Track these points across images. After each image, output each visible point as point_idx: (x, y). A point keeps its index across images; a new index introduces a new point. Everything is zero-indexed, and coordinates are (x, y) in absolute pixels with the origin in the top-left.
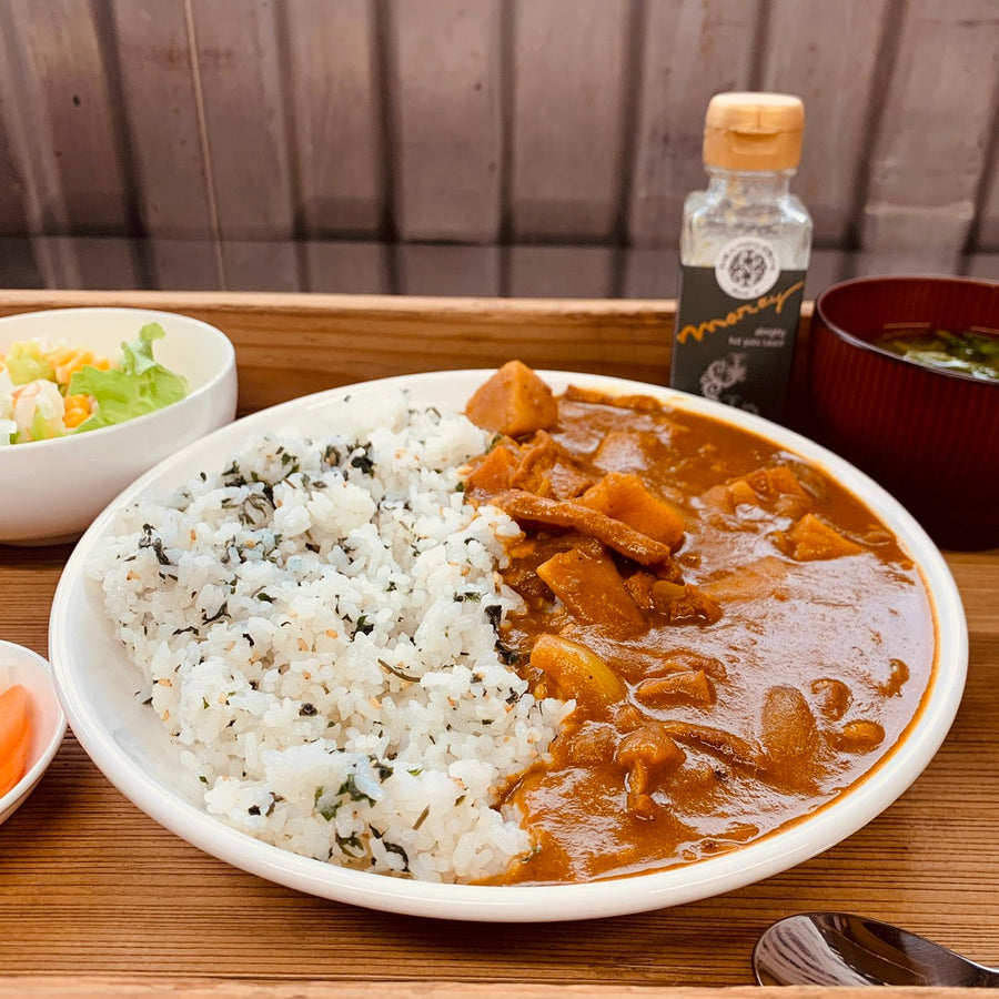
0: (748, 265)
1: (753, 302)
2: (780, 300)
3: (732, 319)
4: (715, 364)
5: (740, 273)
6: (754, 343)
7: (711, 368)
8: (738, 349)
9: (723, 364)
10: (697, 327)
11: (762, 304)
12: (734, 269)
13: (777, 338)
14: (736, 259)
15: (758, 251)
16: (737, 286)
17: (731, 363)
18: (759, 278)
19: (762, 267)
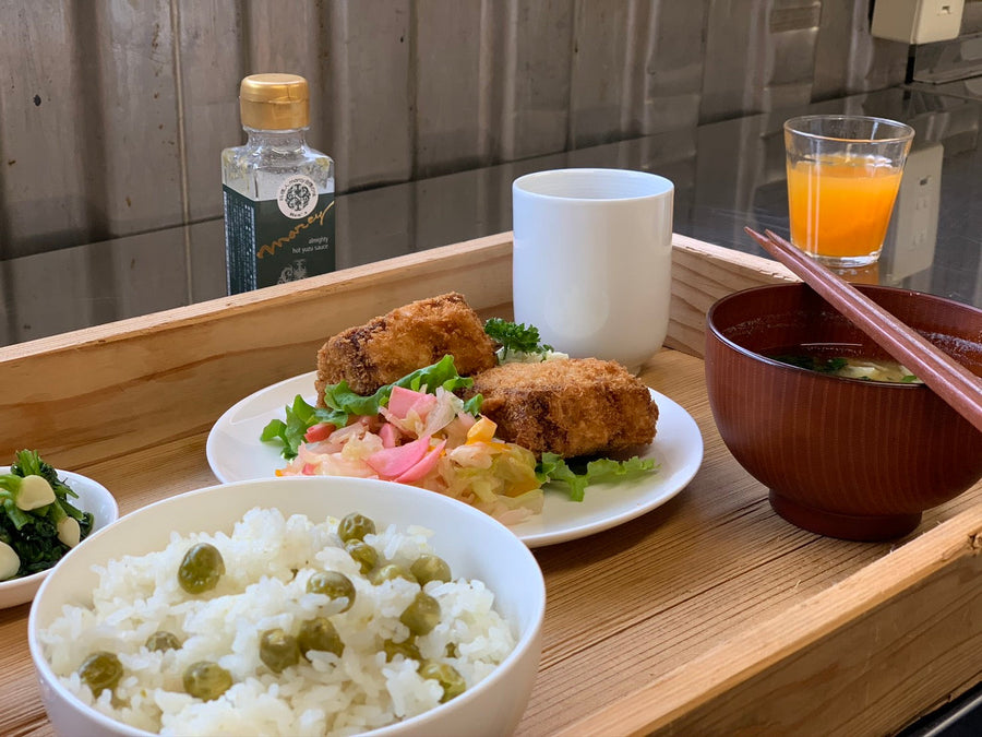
0: (298, 195)
1: (304, 220)
2: (321, 215)
3: (292, 235)
4: (286, 269)
5: (294, 201)
6: (310, 249)
7: (283, 273)
8: (300, 256)
9: (291, 269)
10: (270, 245)
11: (310, 220)
12: (289, 199)
13: (323, 243)
14: (290, 192)
15: (304, 184)
16: (293, 211)
17: (296, 267)
18: (306, 203)
19: (307, 195)
